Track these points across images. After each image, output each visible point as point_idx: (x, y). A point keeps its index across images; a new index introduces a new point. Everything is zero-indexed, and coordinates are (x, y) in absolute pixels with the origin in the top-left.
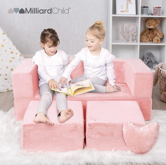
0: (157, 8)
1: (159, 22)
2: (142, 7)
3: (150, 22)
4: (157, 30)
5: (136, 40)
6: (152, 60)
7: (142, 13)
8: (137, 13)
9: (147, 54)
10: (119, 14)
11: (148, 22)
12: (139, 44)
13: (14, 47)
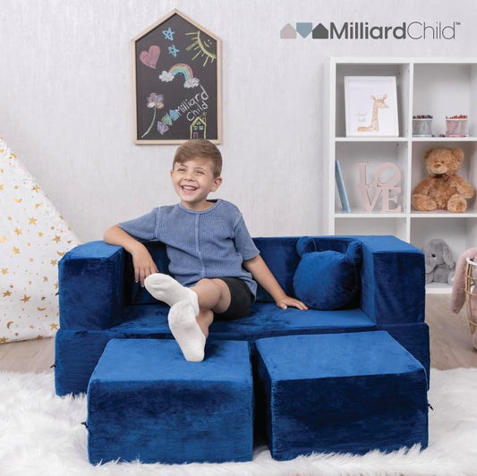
0: (456, 117)
1: (462, 155)
2: (414, 117)
3: (439, 156)
4: (458, 178)
5: (399, 207)
6: (446, 260)
7: (416, 132)
8: (401, 134)
9: (431, 244)
10: (353, 134)
11: (432, 156)
12: (408, 215)
13: (62, 225)
